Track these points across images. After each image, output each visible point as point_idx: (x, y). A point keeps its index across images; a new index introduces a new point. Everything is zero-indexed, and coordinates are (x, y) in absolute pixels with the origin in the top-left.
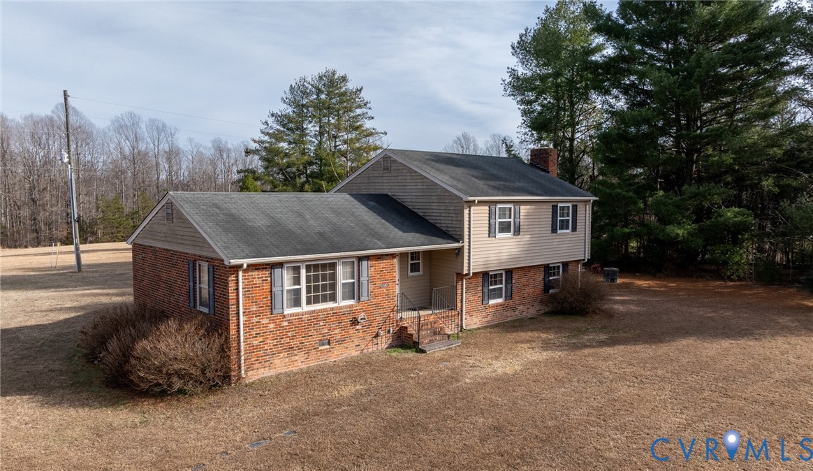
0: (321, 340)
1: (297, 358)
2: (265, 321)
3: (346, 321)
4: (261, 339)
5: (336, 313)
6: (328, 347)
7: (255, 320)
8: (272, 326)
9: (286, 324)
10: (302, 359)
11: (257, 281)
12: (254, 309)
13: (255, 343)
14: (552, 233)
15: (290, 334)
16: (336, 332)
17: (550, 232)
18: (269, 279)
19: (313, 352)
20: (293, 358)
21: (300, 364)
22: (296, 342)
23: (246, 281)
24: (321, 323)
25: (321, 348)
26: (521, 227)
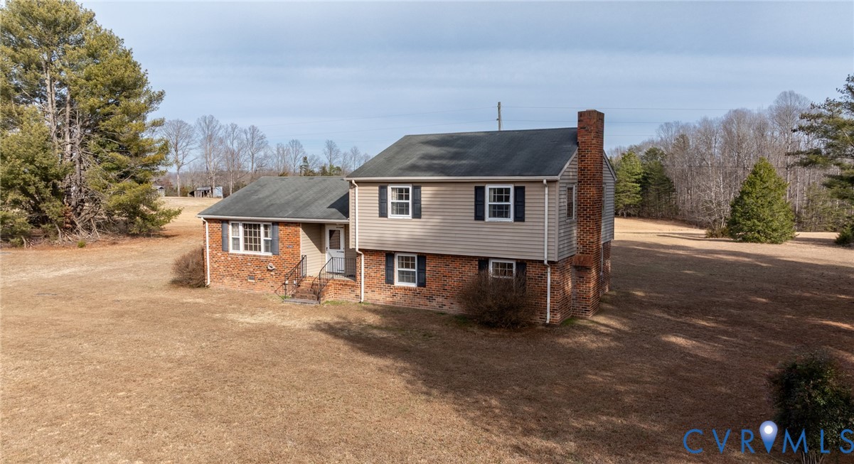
0: (249, 275)
1: (236, 282)
2: (219, 254)
3: (264, 267)
4: (218, 265)
5: (257, 258)
6: (254, 281)
7: (215, 252)
8: (223, 258)
9: (230, 259)
10: (239, 284)
11: (216, 230)
12: (214, 245)
13: (215, 266)
14: (475, 219)
15: (232, 266)
16: (258, 272)
17: (473, 218)
18: (221, 229)
19: (244, 281)
20: (234, 282)
21: (238, 287)
22: (235, 272)
23: (210, 228)
24: (249, 264)
25: (249, 280)
26: (422, 210)
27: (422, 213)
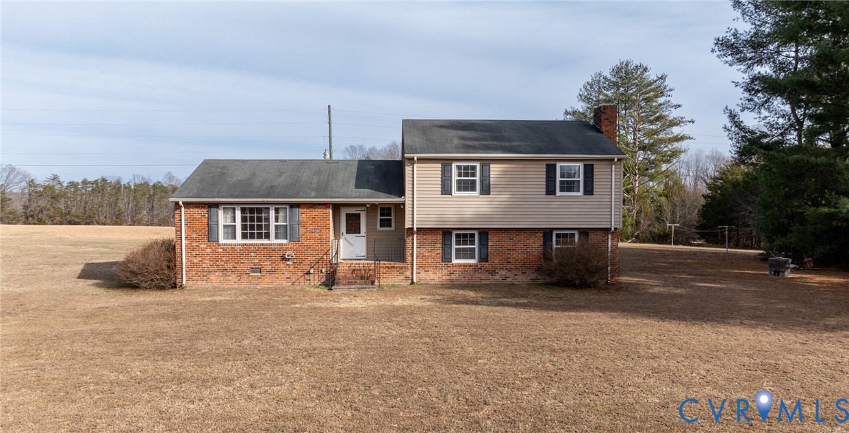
0: (252, 268)
1: (230, 278)
2: (203, 246)
3: (276, 257)
4: (200, 259)
6: (260, 274)
7: (195, 244)
8: (209, 250)
9: (221, 250)
10: (236, 280)
11: (197, 216)
12: (194, 236)
13: (196, 261)
14: (547, 194)
15: (224, 259)
16: (266, 263)
17: (545, 193)
18: (207, 215)
19: (245, 276)
20: (227, 278)
21: (233, 283)
22: (230, 265)
23: (188, 215)
24: (252, 254)
25: (251, 274)
26: (491, 186)
27: (491, 190)
